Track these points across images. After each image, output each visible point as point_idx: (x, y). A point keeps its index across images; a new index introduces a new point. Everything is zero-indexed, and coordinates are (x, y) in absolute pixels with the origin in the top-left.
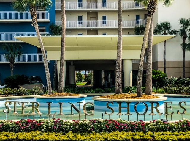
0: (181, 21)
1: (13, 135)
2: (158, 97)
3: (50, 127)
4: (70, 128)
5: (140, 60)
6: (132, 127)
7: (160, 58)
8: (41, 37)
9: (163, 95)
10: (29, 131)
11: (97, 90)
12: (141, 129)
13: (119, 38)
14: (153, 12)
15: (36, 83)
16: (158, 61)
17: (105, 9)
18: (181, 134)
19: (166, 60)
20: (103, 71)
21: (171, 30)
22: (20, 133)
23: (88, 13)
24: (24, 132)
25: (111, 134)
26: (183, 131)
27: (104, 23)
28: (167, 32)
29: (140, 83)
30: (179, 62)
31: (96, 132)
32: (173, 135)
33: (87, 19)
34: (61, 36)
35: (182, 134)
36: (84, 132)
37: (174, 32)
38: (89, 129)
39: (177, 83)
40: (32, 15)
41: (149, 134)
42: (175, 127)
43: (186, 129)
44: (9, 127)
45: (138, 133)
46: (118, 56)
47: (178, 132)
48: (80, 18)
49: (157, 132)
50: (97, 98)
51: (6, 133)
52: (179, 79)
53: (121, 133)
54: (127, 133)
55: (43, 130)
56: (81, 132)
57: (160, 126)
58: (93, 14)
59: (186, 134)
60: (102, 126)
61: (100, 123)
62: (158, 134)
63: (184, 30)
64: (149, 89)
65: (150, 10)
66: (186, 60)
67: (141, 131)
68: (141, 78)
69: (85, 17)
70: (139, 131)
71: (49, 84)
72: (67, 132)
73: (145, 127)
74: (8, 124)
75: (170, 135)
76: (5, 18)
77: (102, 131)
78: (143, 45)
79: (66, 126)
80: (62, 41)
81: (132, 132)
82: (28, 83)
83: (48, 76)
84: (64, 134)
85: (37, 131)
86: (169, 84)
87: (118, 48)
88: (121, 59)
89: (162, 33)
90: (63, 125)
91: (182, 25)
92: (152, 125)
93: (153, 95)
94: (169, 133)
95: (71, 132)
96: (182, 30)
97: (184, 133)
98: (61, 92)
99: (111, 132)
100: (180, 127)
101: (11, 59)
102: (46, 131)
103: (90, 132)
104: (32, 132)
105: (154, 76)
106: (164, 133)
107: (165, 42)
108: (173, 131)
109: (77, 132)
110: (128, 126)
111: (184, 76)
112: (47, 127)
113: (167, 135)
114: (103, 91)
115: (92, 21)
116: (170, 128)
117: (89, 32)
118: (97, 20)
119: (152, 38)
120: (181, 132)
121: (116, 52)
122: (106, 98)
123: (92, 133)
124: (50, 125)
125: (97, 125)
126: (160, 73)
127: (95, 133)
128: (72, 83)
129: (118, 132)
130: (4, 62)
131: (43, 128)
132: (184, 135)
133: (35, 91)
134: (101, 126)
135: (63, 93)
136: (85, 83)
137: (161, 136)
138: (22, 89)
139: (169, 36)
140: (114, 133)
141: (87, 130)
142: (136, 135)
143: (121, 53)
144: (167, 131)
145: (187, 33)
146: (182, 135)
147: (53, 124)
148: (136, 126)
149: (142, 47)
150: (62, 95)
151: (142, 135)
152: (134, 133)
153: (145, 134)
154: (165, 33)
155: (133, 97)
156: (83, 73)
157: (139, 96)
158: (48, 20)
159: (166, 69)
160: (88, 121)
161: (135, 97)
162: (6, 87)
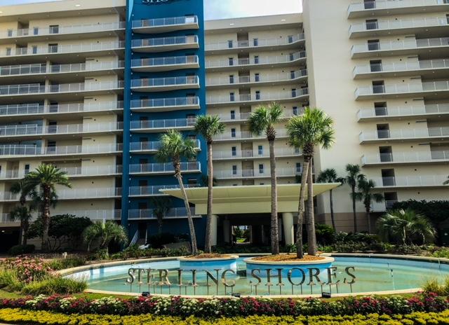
0: (348, 168)
1: (117, 319)
2: (323, 258)
3: (165, 309)
4: (192, 310)
5: (299, 213)
6: (276, 309)
7: (327, 210)
8: (185, 189)
9: (330, 254)
10: (139, 314)
11: (252, 249)
12: (289, 311)
13: (273, 187)
14: (311, 156)
15: (183, 241)
16: (324, 214)
17: (261, 157)
18: (346, 319)
19: (334, 212)
20: (262, 226)
21: (337, 177)
22: (126, 316)
23: (243, 162)
24: (132, 316)
25: (247, 319)
26: (350, 314)
27: (261, 172)
28: (332, 179)
29: (300, 241)
30: (348, 214)
31: (227, 316)
32: (334, 320)
33: (243, 169)
34: (207, 188)
35: (348, 319)
36: (210, 316)
37: (341, 180)
38: (217, 312)
39: (347, 239)
40: (175, 165)
41: (301, 319)
42: (337, 308)
43: (353, 311)
44: (114, 308)
45: (284, 317)
46: (273, 209)
47: (342, 316)
48: (235, 168)
49: (312, 315)
50: (249, 260)
51: (109, 317)
52: (349, 234)
53: (261, 318)
54: (269, 317)
55: (156, 312)
56: (206, 316)
57: (315, 307)
58: (248, 163)
59: (353, 319)
60: (235, 307)
61: (232, 303)
62: (313, 320)
63: (352, 177)
64: (312, 248)
65: (306, 154)
66: (357, 211)
67: (289, 315)
68: (301, 235)
69: (239, 166)
70: (286, 315)
71: (194, 244)
72: (188, 315)
73: (295, 309)
74: (112, 304)
75: (330, 320)
76: (154, 171)
77: (235, 316)
78: (301, 195)
79: (185, 307)
80: (209, 193)
81: (276, 316)
82: (175, 241)
83: (193, 234)
84: (184, 319)
85: (148, 314)
86: (338, 240)
87: (273, 200)
88: (276, 212)
89: (327, 181)
90: (183, 305)
91: (349, 172)
92: (305, 305)
93: (317, 255)
94: (328, 317)
95: (193, 316)
96: (349, 178)
97: (351, 317)
98: (209, 253)
99: (247, 316)
100: (344, 307)
101: (159, 215)
102: (160, 314)
103: (218, 316)
104: (142, 315)
105: (319, 231)
106: (322, 317)
107: (331, 190)
108: (334, 315)
109: (200, 316)
110: (271, 307)
111: (356, 231)
112: (162, 308)
113: (325, 320)
114: (260, 250)
115: (247, 171)
116: (330, 310)
117: (245, 182)
118: (253, 168)
119: (312, 187)
120: (346, 316)
121: (270, 204)
122: (259, 259)
123: (220, 317)
124: (165, 305)
125: (228, 306)
126: (327, 228)
127: (224, 318)
128: (227, 240)
129: (256, 316)
130: (152, 218)
131: (157, 310)
132: (350, 320)
133: (180, 251)
134: (233, 307)
135: (211, 254)
136: (244, 240)
137: (317, 322)
138: (166, 249)
139: (334, 184)
140: (252, 317)
141: (214, 313)
142: (282, 320)
143: (276, 205)
144: (326, 314)
145: (356, 180)
146: (348, 321)
147: (170, 304)
148: (282, 307)
149: (300, 198)
150: (209, 257)
151: (290, 320)
152: (279, 318)
153: (295, 319)
154: (330, 182)
155: (292, 259)
156: (242, 228)
157: (299, 257)
158: (200, 170)
159: (335, 222)
160: (216, 300)
161: (295, 258)
162: (149, 247)
